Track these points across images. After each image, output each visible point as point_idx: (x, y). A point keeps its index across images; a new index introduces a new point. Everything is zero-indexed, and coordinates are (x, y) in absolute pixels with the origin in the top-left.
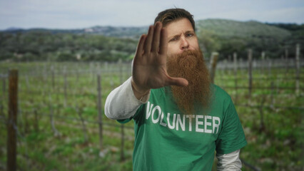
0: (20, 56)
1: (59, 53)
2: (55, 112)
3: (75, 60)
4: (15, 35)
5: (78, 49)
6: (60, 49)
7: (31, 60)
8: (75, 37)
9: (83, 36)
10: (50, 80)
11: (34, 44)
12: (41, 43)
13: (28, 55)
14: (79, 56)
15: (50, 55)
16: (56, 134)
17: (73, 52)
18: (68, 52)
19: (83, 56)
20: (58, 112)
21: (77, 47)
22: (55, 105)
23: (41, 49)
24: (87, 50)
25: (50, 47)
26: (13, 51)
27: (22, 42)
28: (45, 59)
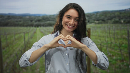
0: (97, 22)
1: (113, 20)
2: (110, 45)
3: (121, 23)
4: (95, 14)
5: (122, 18)
6: (114, 18)
7: (101, 23)
8: (121, 13)
9: (125, 13)
10: (108, 31)
11: (103, 17)
12: (106, 16)
13: (100, 21)
14: (122, 21)
15: (109, 21)
16: (109, 54)
17: (120, 20)
18: (117, 19)
19: (124, 21)
20: (111, 45)
21: (122, 17)
22: (110, 42)
23: (106, 19)
24: (127, 18)
25: (109, 18)
26: (94, 20)
27: (98, 16)
28: (107, 23)
